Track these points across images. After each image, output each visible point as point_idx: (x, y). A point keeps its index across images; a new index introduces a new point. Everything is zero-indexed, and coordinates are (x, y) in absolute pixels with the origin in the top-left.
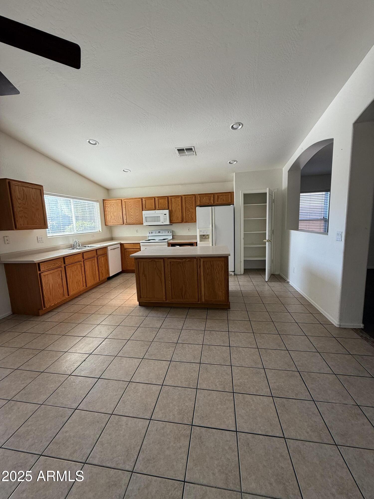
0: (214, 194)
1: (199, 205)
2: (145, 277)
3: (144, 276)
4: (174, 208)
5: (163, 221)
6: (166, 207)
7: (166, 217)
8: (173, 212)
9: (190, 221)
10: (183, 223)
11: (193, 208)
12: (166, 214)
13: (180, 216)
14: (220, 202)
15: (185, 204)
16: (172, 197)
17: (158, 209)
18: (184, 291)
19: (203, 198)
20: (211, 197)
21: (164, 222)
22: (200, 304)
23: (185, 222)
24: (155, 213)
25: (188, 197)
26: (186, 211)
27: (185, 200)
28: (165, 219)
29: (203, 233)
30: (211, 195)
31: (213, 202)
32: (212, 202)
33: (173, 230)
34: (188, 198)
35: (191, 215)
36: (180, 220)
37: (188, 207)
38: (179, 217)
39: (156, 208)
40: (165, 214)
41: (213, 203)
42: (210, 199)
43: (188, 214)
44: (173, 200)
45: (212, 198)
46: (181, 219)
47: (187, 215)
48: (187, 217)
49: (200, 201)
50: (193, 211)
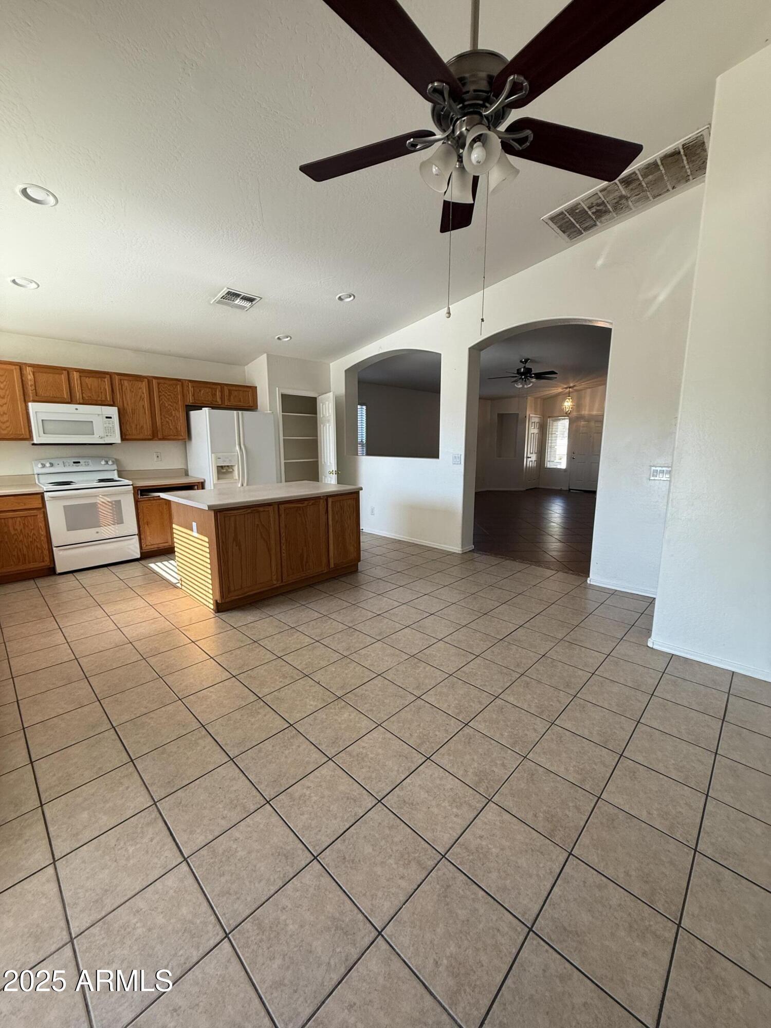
0: (222, 386)
1: (192, 403)
2: (238, 547)
3: (236, 546)
4: (129, 403)
5: (102, 435)
6: (106, 398)
7: (111, 426)
8: (127, 412)
9: (172, 437)
10: (156, 440)
11: (177, 408)
12: (110, 418)
13: (146, 423)
14: (233, 403)
15: (159, 397)
16: (122, 377)
17: (81, 402)
18: (305, 556)
19: (200, 391)
20: (216, 391)
21: (107, 436)
22: (326, 573)
23: (160, 439)
24: (76, 411)
25: (165, 383)
26: (163, 414)
27: (159, 389)
28: (108, 431)
29: (224, 461)
30: (216, 387)
31: (222, 401)
32: (218, 400)
33: (117, 458)
34: (166, 385)
35: (174, 423)
36: (147, 432)
37: (167, 405)
38: (145, 426)
39: (74, 400)
40: (107, 417)
41: (220, 403)
42: (214, 395)
43: (167, 422)
44: (126, 383)
45: (218, 394)
46: (150, 432)
47: (165, 423)
48: (164, 428)
49: (193, 395)
50: (178, 416)
